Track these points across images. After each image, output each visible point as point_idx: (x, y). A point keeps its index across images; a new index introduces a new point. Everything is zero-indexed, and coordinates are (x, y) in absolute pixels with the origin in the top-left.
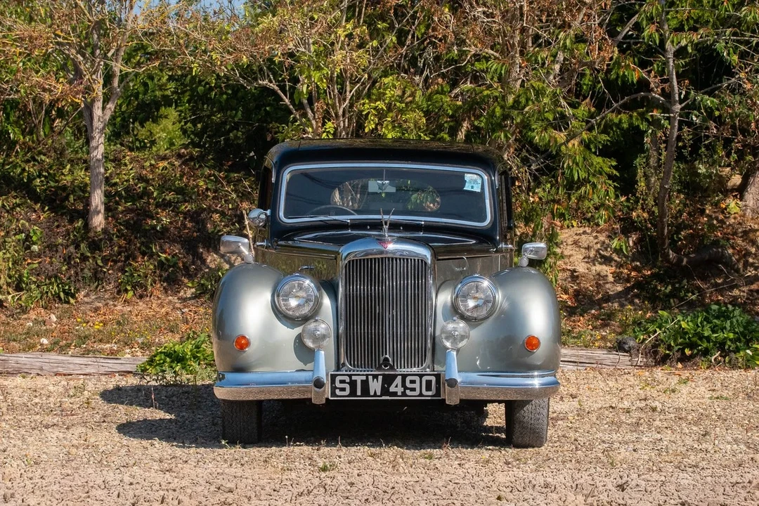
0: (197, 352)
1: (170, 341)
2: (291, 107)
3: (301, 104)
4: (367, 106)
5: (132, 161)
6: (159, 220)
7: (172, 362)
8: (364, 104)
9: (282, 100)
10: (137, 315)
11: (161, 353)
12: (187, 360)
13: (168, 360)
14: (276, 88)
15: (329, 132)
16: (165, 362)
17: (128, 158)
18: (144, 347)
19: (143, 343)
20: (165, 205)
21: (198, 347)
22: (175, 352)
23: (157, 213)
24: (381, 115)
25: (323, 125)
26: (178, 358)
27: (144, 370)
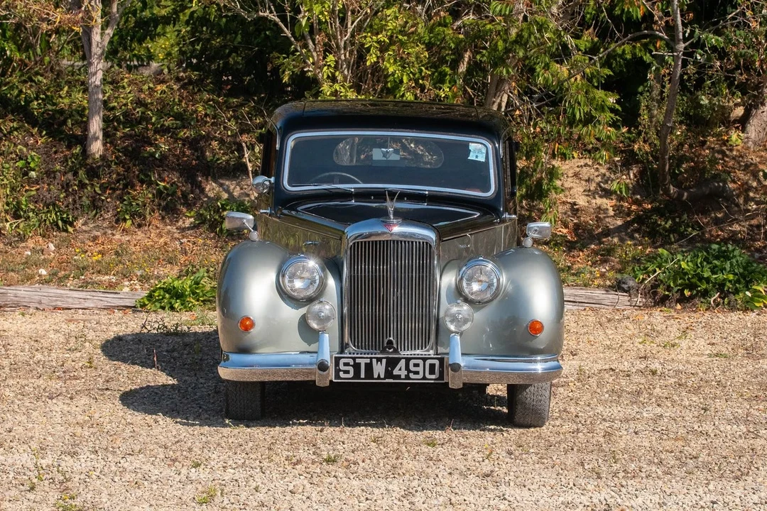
0: (196, 288)
1: (169, 274)
2: (293, 39)
3: (303, 37)
4: (368, 39)
5: (131, 83)
6: (157, 147)
7: (171, 298)
8: (365, 37)
9: (283, 32)
10: (135, 245)
11: (160, 288)
12: (186, 296)
13: (167, 296)
14: (277, 20)
15: (329, 66)
16: (164, 298)
17: (126, 80)
18: (144, 279)
19: (141, 276)
20: (163, 131)
21: (197, 283)
22: (174, 288)
23: (156, 140)
24: (383, 48)
25: (324, 58)
26: (177, 295)
27: (143, 306)
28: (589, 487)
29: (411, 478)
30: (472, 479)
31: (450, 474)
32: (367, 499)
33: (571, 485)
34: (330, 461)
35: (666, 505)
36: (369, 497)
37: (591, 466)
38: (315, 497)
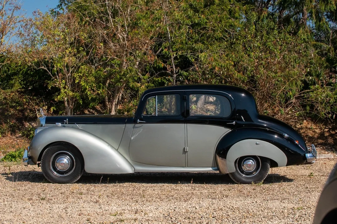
0: (20, 155)
1: (12, 151)
2: (51, 75)
3: (55, 74)
4: (76, 75)
5: (3, 93)
6: (10, 112)
7: (12, 158)
8: (75, 74)
9: (49, 73)
10: (2, 143)
11: (8, 155)
12: (16, 157)
13: (10, 157)
14: (46, 69)
15: (63, 83)
16: (9, 158)
17: (2, 92)
18: (4, 153)
19: (3, 152)
20: (12, 107)
21: (20, 153)
22: (13, 154)
23: (10, 110)
24: (81, 77)
25: (62, 81)
26: (14, 157)
27: (3, 160)
28: (133, 205)
29: (70, 204)
30: (92, 203)
31: (84, 202)
32: (50, 210)
33: (126, 204)
34: (43, 199)
35: (158, 209)
36: (51, 209)
37: (135, 199)
38: (32, 209)
